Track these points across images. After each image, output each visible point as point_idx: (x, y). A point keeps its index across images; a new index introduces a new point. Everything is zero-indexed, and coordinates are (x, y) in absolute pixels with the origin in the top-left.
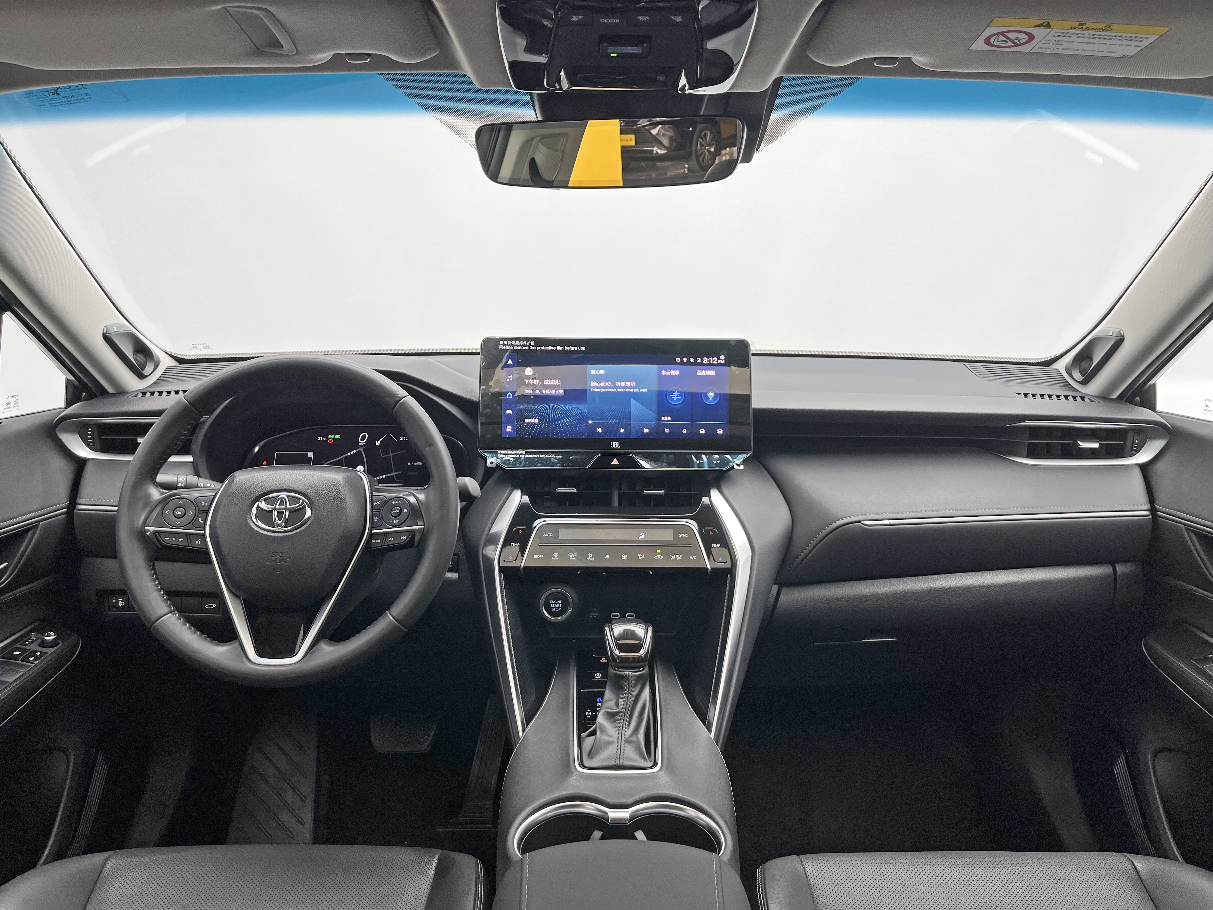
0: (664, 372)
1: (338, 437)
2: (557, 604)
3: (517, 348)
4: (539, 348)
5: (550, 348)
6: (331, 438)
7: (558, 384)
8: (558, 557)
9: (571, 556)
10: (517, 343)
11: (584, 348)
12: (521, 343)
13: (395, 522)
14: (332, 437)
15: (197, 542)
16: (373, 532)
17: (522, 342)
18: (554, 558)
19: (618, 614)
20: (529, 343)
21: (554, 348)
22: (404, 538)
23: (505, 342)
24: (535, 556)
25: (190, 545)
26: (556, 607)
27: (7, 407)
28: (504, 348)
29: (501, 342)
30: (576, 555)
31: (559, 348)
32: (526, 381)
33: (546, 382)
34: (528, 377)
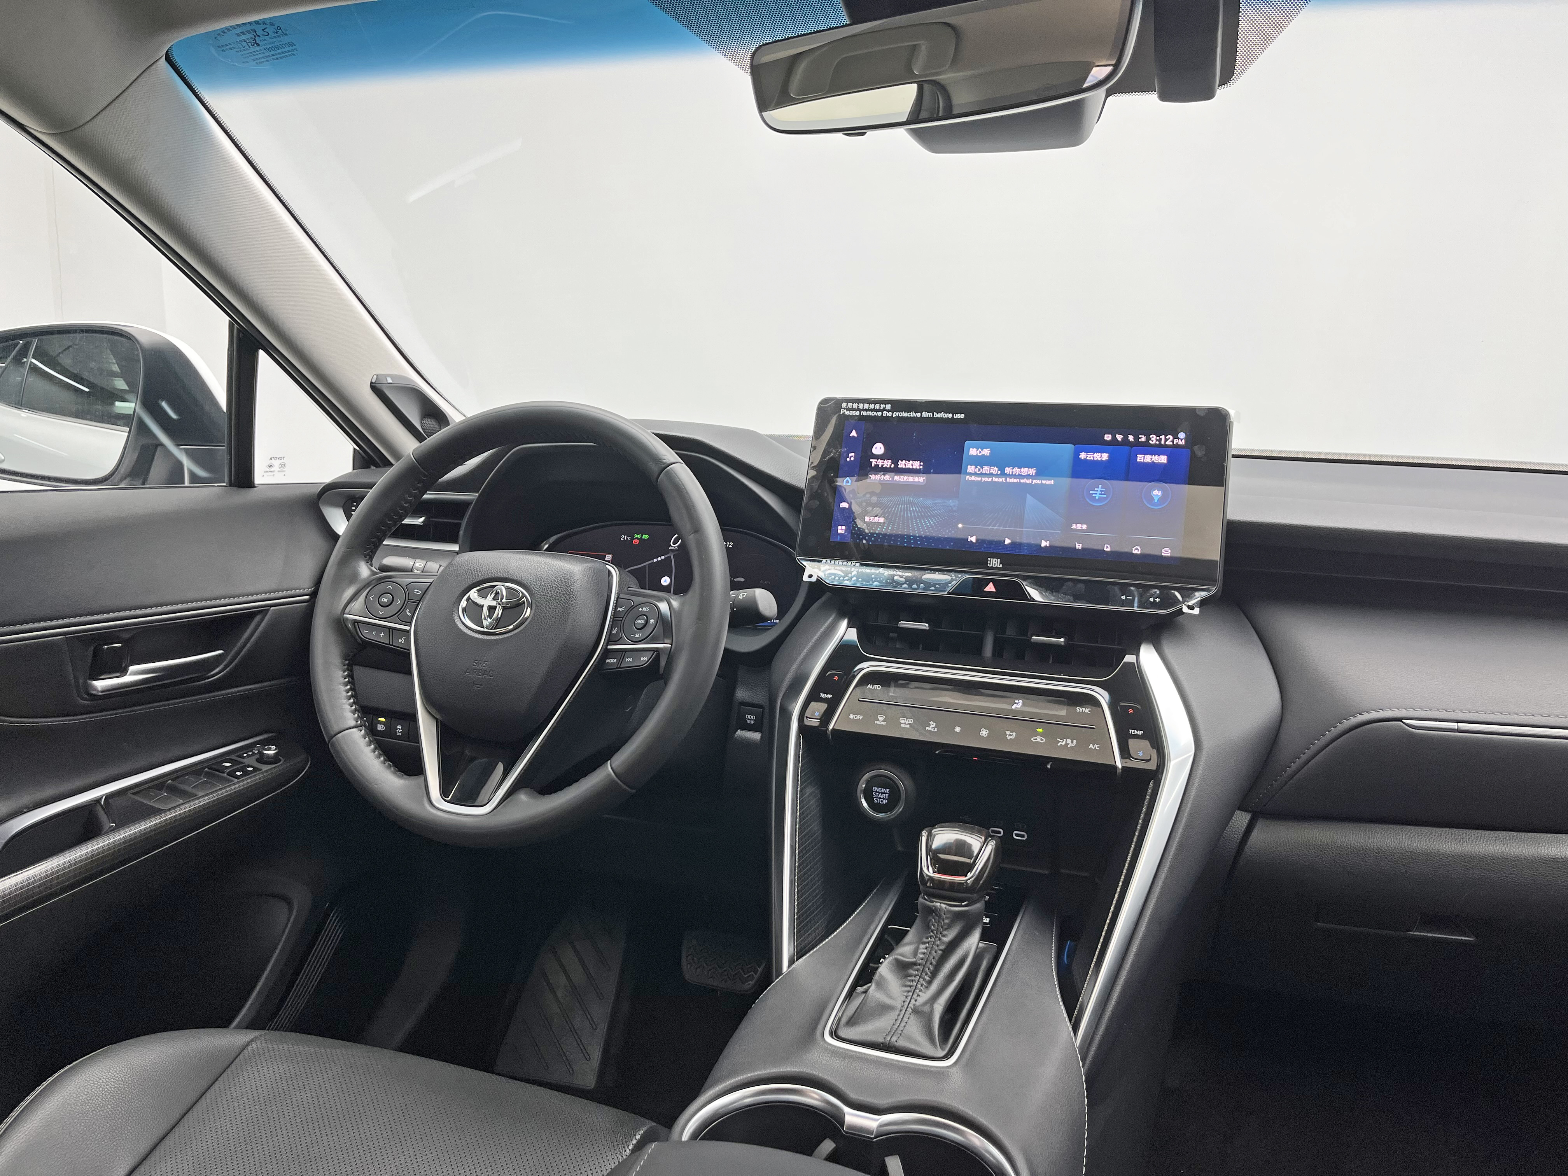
0: (1083, 456)
1: (645, 537)
2: (882, 793)
3: (865, 413)
4: (896, 414)
5: (912, 414)
6: (637, 538)
7: (918, 468)
8: (883, 721)
9: (903, 721)
10: (866, 406)
11: (962, 416)
12: (872, 406)
13: (637, 635)
14: (639, 536)
15: (400, 641)
16: (609, 647)
17: (873, 405)
18: (878, 722)
19: (1001, 830)
20: (883, 406)
21: (919, 415)
22: (644, 659)
23: (850, 405)
24: (852, 716)
25: (391, 643)
26: (880, 798)
27: (268, 470)
28: (847, 413)
29: (844, 405)
30: (911, 721)
31: (925, 415)
32: (874, 462)
33: (902, 464)
34: (877, 457)
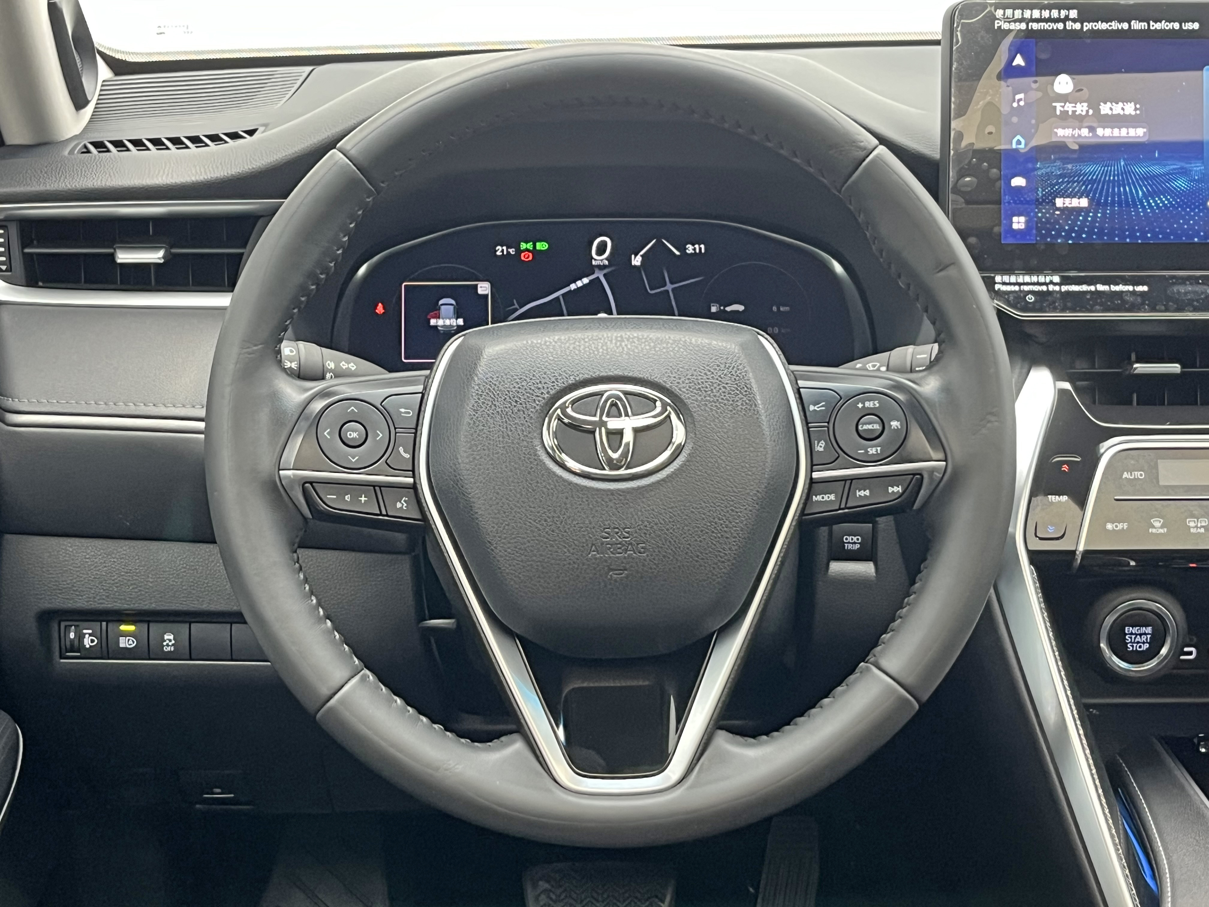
1: (542, 246)
2: (1141, 635)
3: (1035, 26)
4: (1087, 26)
5: (1115, 25)
6: (527, 250)
7: (1133, 113)
8: (1162, 527)
9: (1192, 524)
10: (1036, 14)
11: (1196, 26)
12: (1046, 14)
13: (872, 451)
14: (530, 246)
15: (399, 505)
16: (815, 475)
17: (1048, 11)
18: (1154, 531)
20: (1063, 13)
21: (1125, 26)
22: (898, 489)
23: (1009, 12)
24: (1109, 526)
25: (384, 512)
26: (1138, 642)
28: (1006, 26)
29: (999, 13)
30: (1204, 522)
31: (1137, 25)
32: (1058, 106)
33: (1105, 109)
34: (1064, 98)
